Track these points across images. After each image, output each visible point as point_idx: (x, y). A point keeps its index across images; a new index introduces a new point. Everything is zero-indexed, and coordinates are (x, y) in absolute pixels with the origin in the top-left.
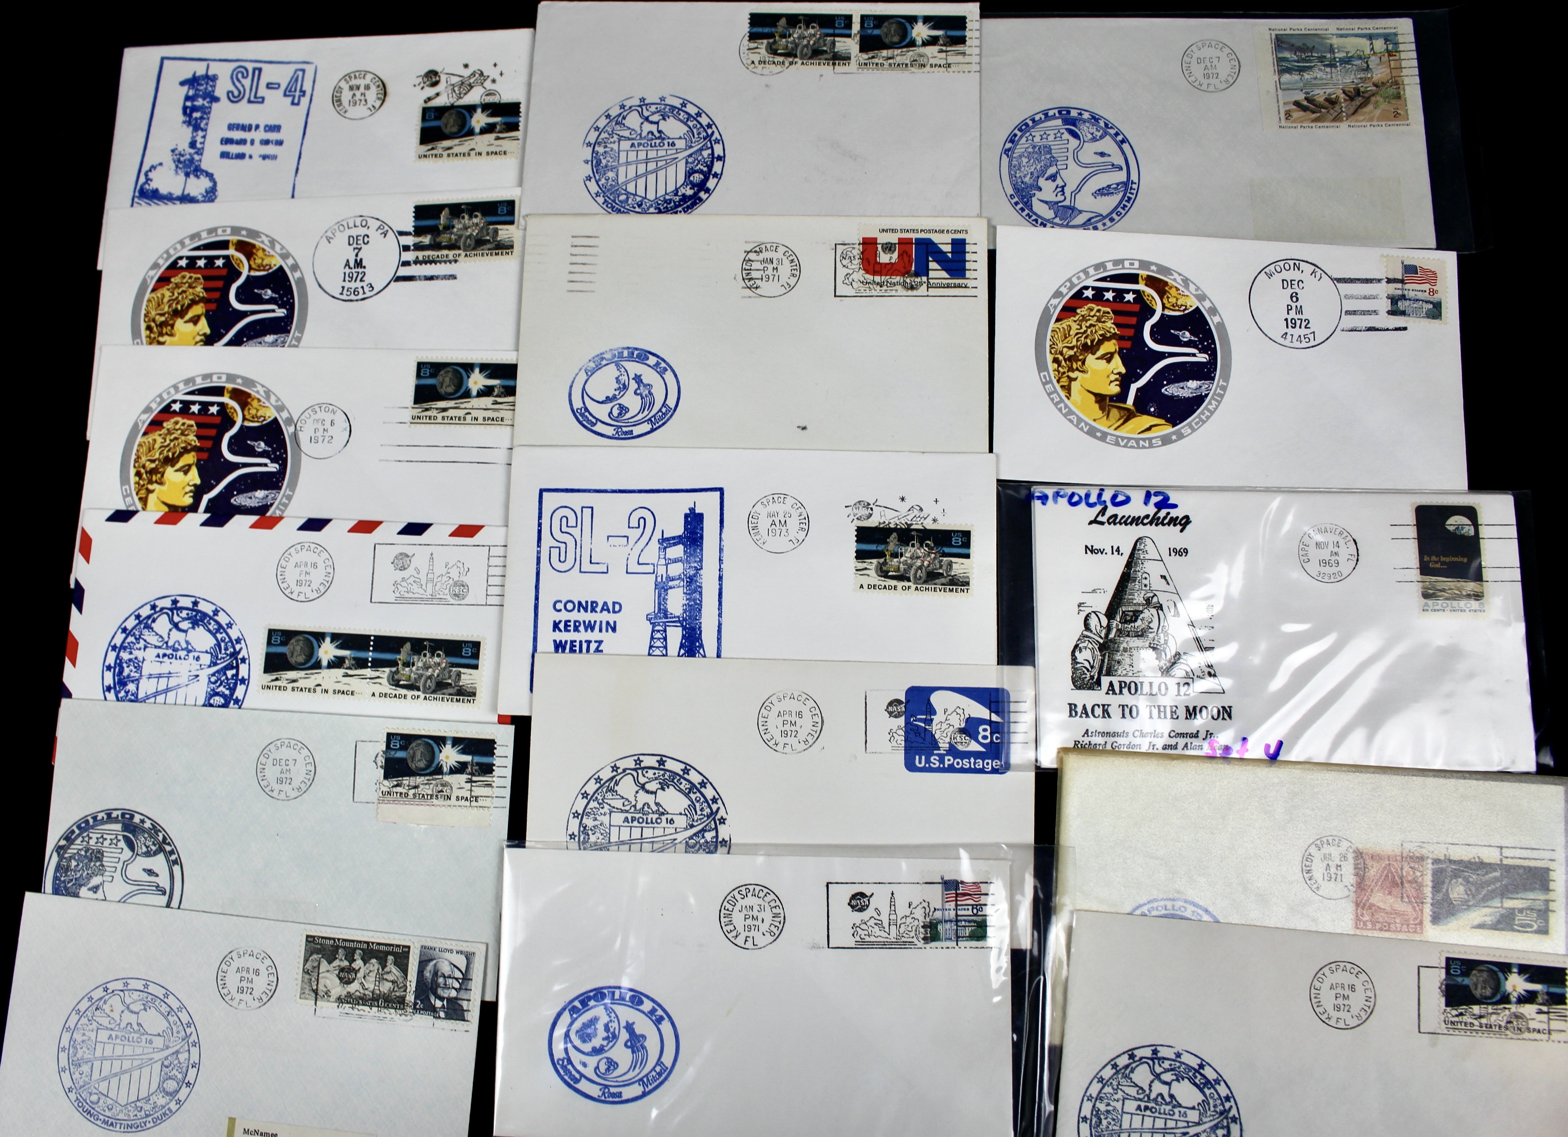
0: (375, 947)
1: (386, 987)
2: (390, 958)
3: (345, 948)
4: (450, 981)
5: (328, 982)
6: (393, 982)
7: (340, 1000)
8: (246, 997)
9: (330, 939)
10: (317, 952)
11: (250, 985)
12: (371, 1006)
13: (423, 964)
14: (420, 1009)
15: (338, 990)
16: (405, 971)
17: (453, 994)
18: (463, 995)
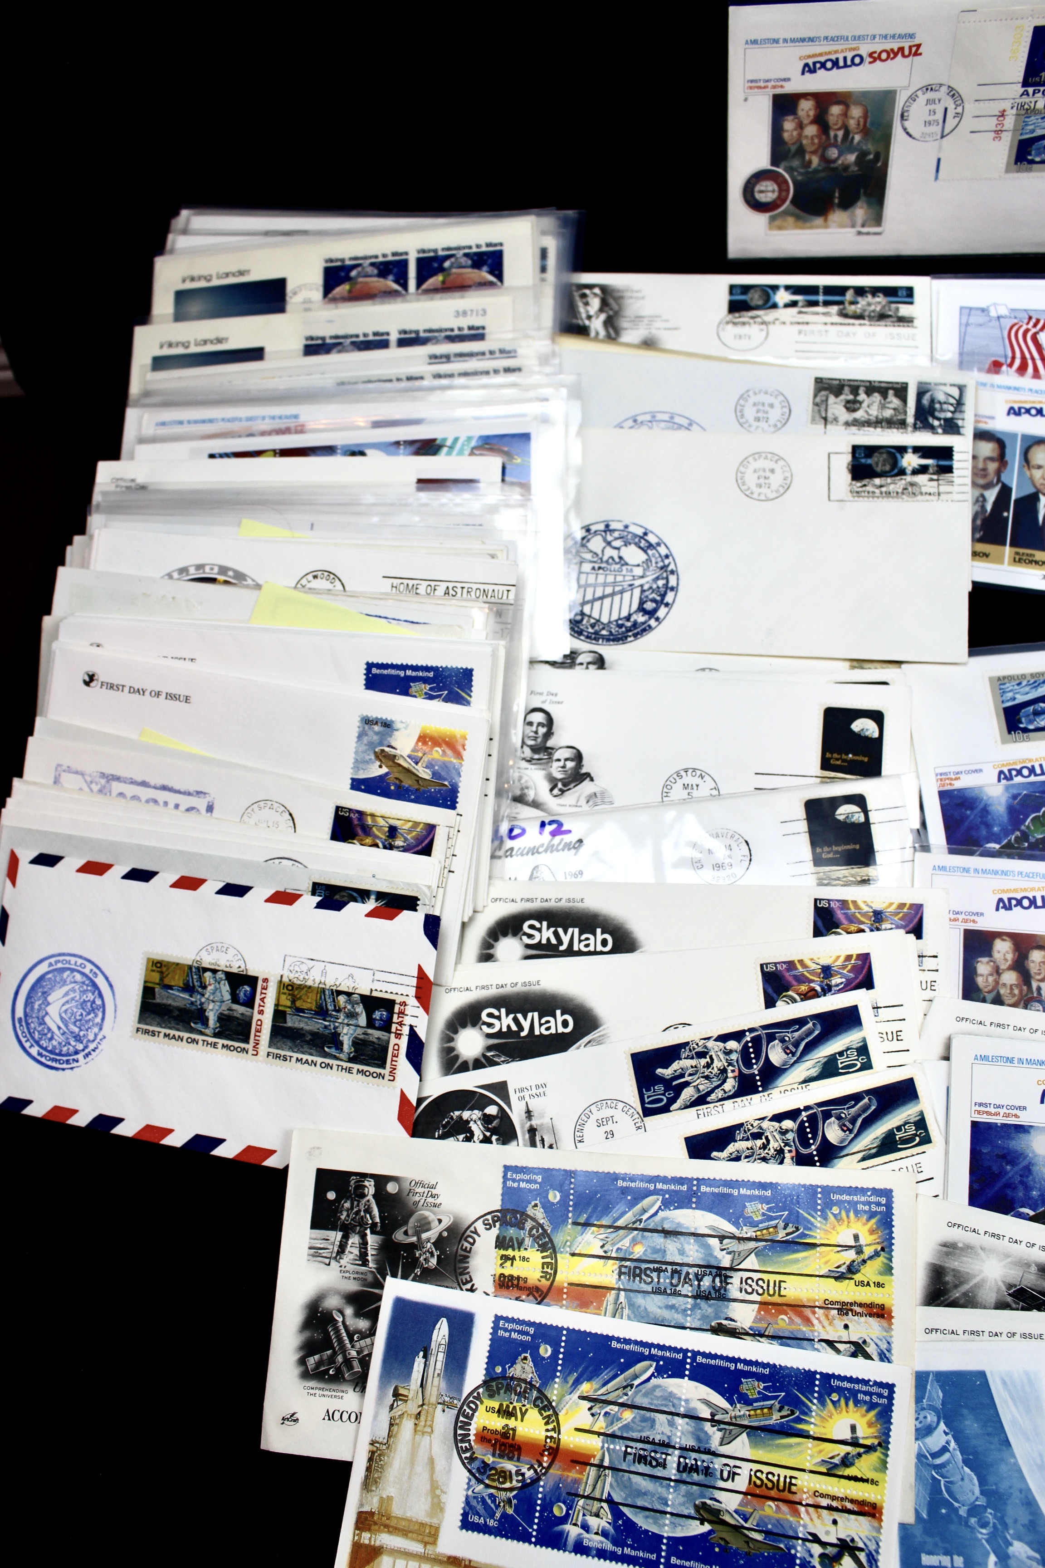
0: (877, 384)
1: (888, 413)
2: (891, 392)
3: (850, 386)
4: (945, 406)
5: (837, 413)
6: (894, 409)
7: (847, 424)
8: (762, 424)
9: (836, 380)
10: (825, 389)
11: (765, 415)
12: (875, 427)
13: (920, 395)
14: (920, 428)
15: (844, 416)
16: (904, 400)
17: (949, 415)
18: (957, 415)
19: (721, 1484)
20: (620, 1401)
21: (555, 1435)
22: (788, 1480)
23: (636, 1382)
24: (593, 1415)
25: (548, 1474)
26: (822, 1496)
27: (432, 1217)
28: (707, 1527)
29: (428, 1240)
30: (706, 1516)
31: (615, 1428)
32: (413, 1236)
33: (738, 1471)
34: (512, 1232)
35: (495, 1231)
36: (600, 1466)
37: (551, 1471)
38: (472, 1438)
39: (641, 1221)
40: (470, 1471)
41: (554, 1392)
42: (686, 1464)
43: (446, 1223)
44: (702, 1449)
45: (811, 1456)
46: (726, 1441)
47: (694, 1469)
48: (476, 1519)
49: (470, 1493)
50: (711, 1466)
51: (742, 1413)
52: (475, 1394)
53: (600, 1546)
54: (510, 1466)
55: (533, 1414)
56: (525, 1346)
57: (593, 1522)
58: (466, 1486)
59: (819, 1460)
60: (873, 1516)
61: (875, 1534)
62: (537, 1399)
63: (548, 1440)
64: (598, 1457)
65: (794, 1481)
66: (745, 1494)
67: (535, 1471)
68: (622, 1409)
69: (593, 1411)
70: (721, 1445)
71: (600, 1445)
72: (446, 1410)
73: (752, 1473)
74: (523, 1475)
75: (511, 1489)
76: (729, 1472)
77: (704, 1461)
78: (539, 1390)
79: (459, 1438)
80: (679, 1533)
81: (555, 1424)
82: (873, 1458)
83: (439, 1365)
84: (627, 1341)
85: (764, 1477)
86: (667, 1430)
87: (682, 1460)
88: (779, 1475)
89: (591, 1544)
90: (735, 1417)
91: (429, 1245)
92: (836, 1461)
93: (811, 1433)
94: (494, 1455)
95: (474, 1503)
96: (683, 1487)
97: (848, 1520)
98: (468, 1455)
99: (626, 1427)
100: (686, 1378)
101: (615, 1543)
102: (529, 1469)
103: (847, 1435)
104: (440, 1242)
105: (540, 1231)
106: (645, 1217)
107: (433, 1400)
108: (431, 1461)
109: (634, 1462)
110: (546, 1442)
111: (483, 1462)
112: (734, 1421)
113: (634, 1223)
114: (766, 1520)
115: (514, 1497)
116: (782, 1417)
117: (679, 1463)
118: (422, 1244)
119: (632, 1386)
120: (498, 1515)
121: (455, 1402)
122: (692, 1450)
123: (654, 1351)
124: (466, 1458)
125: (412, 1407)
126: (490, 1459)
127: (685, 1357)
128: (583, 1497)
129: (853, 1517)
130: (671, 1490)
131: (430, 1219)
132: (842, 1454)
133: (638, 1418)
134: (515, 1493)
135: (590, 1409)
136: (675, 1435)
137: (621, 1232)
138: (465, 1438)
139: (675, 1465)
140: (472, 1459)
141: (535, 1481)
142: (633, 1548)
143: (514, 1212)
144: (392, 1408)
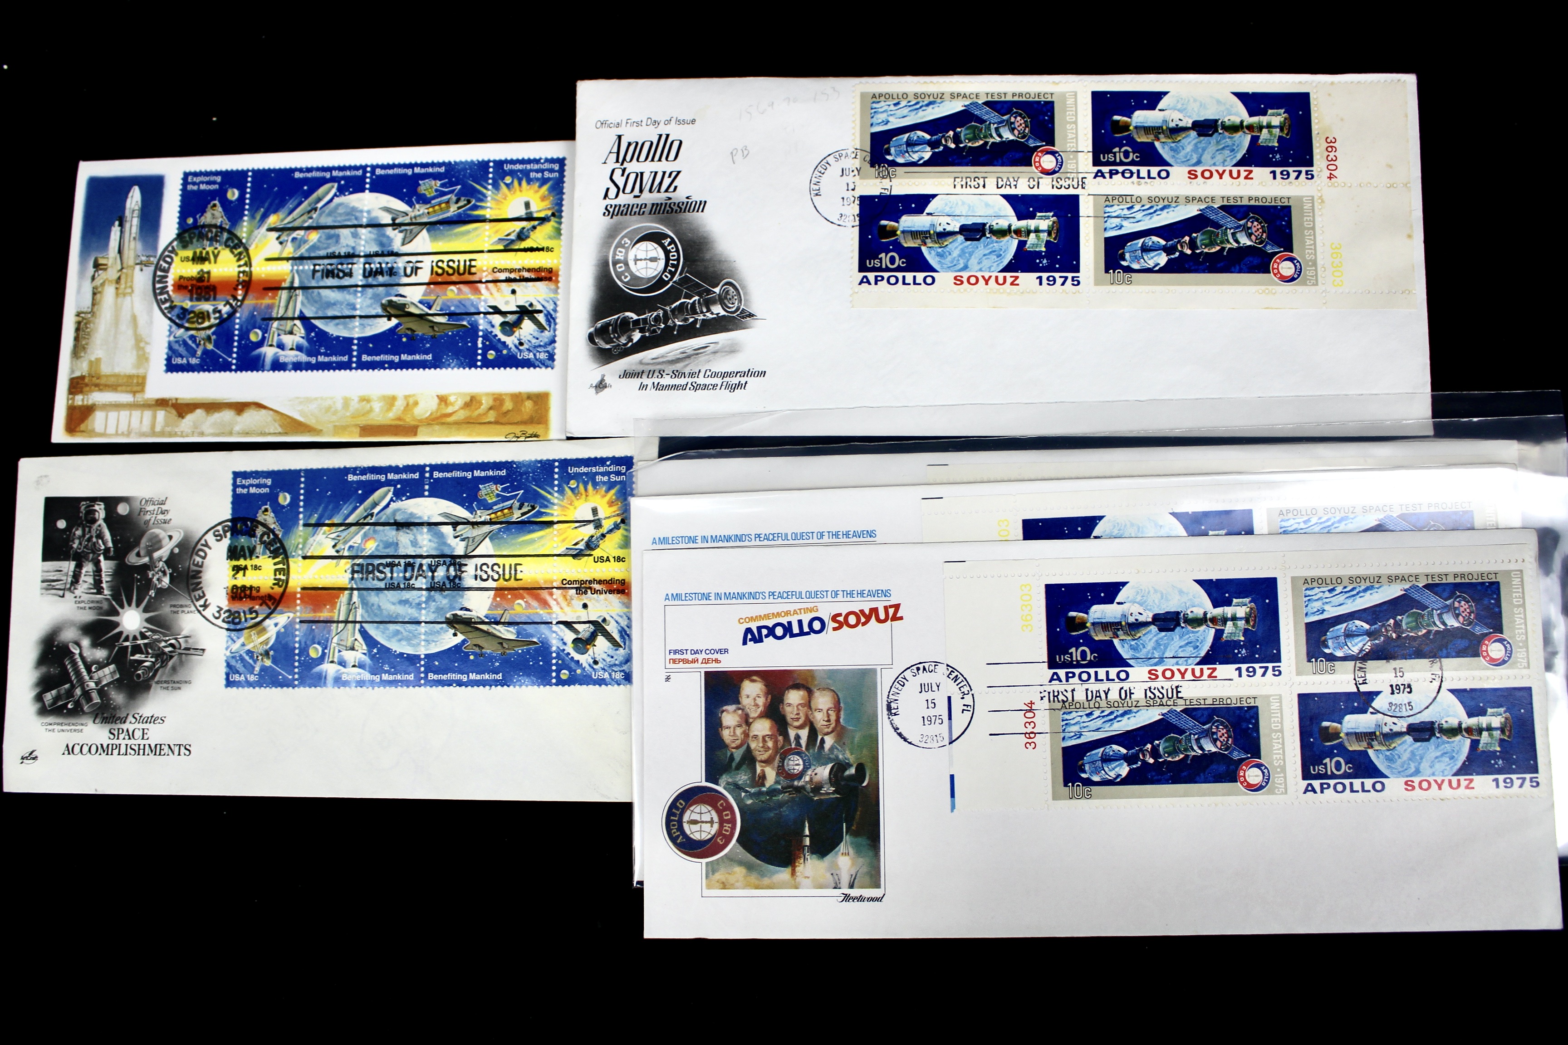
19: (405, 280)
20: (306, 225)
21: (247, 269)
22: (468, 263)
23: (320, 205)
24: (281, 243)
25: (243, 307)
26: (501, 271)
27: (162, 534)
28: (394, 321)
29: (160, 559)
30: (392, 312)
31: (303, 251)
32: (145, 556)
33: (419, 265)
34: (243, 540)
35: (226, 542)
36: (291, 288)
37: (246, 302)
38: (170, 288)
39: (372, 515)
40: (170, 319)
41: (243, 230)
42: (371, 269)
43: (177, 538)
44: (386, 253)
45: (489, 237)
46: (407, 240)
47: (380, 272)
48: (179, 361)
49: (172, 338)
50: (395, 265)
51: (421, 212)
52: (170, 248)
53: (295, 360)
54: (207, 307)
55: (226, 255)
56: (213, 195)
57: (288, 340)
58: (168, 333)
59: (496, 239)
60: (550, 279)
61: (552, 296)
62: (228, 240)
63: (241, 275)
64: (289, 280)
65: (473, 263)
66: (428, 284)
67: (231, 305)
68: (308, 232)
69: (281, 239)
70: (403, 244)
71: (290, 268)
72: (144, 268)
73: (434, 264)
74: (220, 312)
75: (209, 327)
76: (412, 268)
77: (387, 263)
78: (229, 232)
79: (158, 291)
80: (369, 332)
81: (246, 259)
82: (548, 227)
83: (135, 230)
84: (309, 170)
85: (445, 266)
86: (351, 242)
87: (367, 266)
88: (459, 261)
89: (286, 360)
90: (415, 217)
91: (161, 563)
92: (513, 237)
93: (488, 216)
94: (191, 300)
95: (176, 347)
96: (370, 291)
97: (526, 287)
98: (167, 305)
99: (314, 247)
100: (367, 191)
101: (309, 354)
102: (225, 305)
103: (522, 212)
104: (171, 561)
105: (272, 536)
106: (376, 511)
107: (131, 262)
108: (134, 319)
109: (322, 277)
110: (239, 277)
111: (182, 308)
112: (414, 221)
113: (365, 518)
114: (449, 304)
115: (213, 333)
116: (459, 208)
117: (365, 269)
118: (154, 563)
119: (316, 209)
120: (199, 353)
121: (152, 259)
122: (377, 255)
123: (335, 173)
124: (166, 308)
125: (112, 273)
126: (188, 304)
127: (365, 172)
128: (277, 319)
129: (530, 284)
130: (359, 295)
131: (161, 536)
132: (518, 230)
133: (324, 237)
134: (213, 329)
135: (278, 238)
136: (359, 245)
137: (353, 528)
138: (163, 290)
139: (361, 272)
140: (172, 308)
141: (231, 315)
142: (326, 355)
143: (244, 520)
144: (93, 278)
